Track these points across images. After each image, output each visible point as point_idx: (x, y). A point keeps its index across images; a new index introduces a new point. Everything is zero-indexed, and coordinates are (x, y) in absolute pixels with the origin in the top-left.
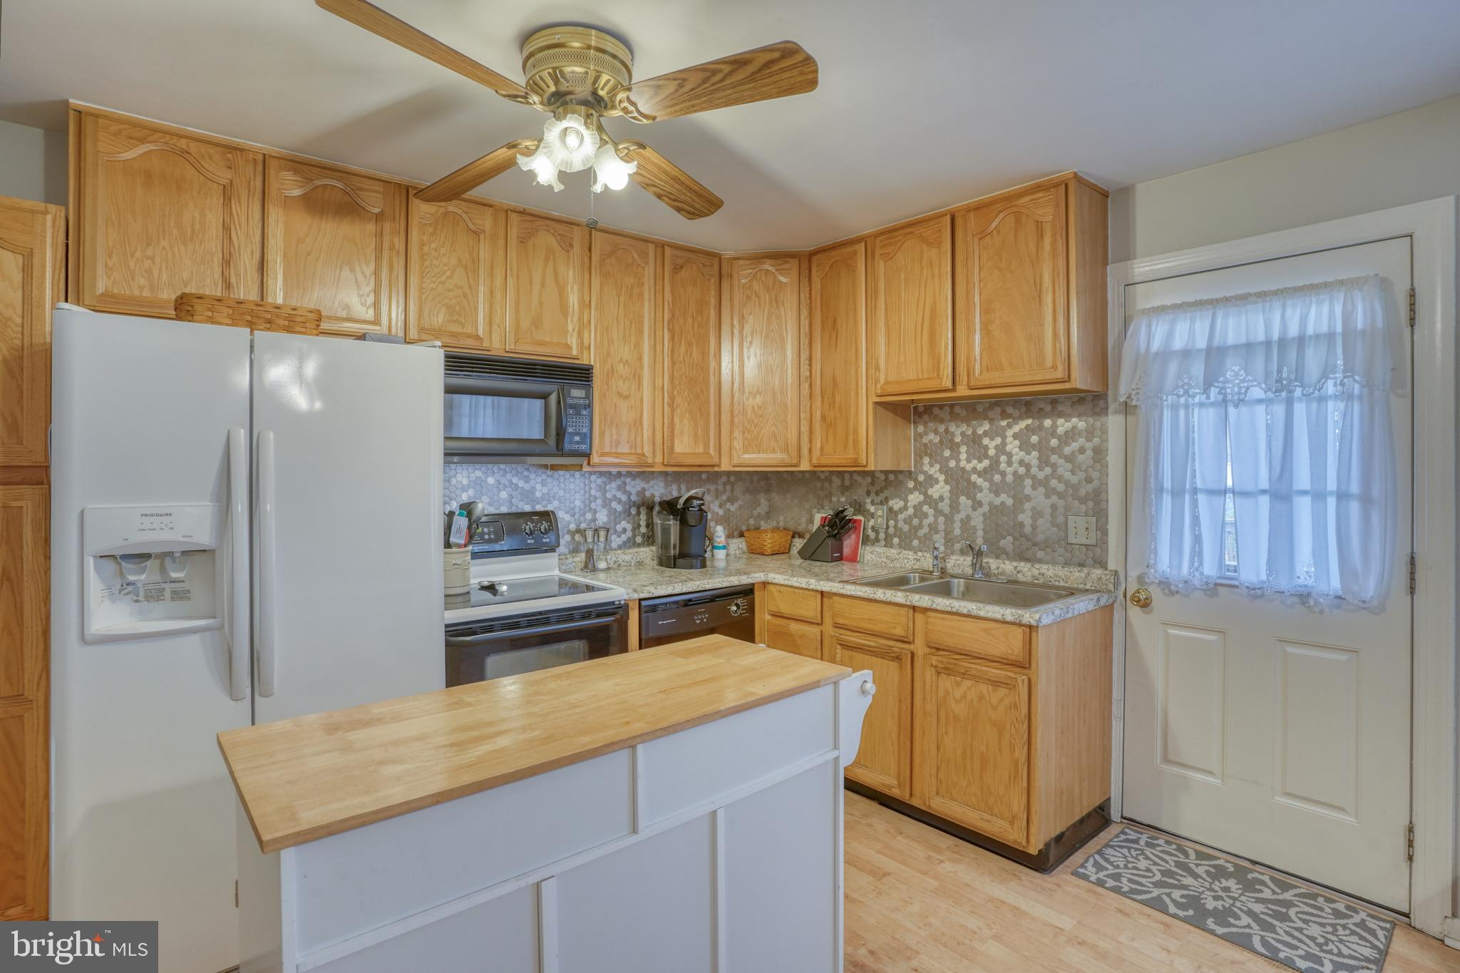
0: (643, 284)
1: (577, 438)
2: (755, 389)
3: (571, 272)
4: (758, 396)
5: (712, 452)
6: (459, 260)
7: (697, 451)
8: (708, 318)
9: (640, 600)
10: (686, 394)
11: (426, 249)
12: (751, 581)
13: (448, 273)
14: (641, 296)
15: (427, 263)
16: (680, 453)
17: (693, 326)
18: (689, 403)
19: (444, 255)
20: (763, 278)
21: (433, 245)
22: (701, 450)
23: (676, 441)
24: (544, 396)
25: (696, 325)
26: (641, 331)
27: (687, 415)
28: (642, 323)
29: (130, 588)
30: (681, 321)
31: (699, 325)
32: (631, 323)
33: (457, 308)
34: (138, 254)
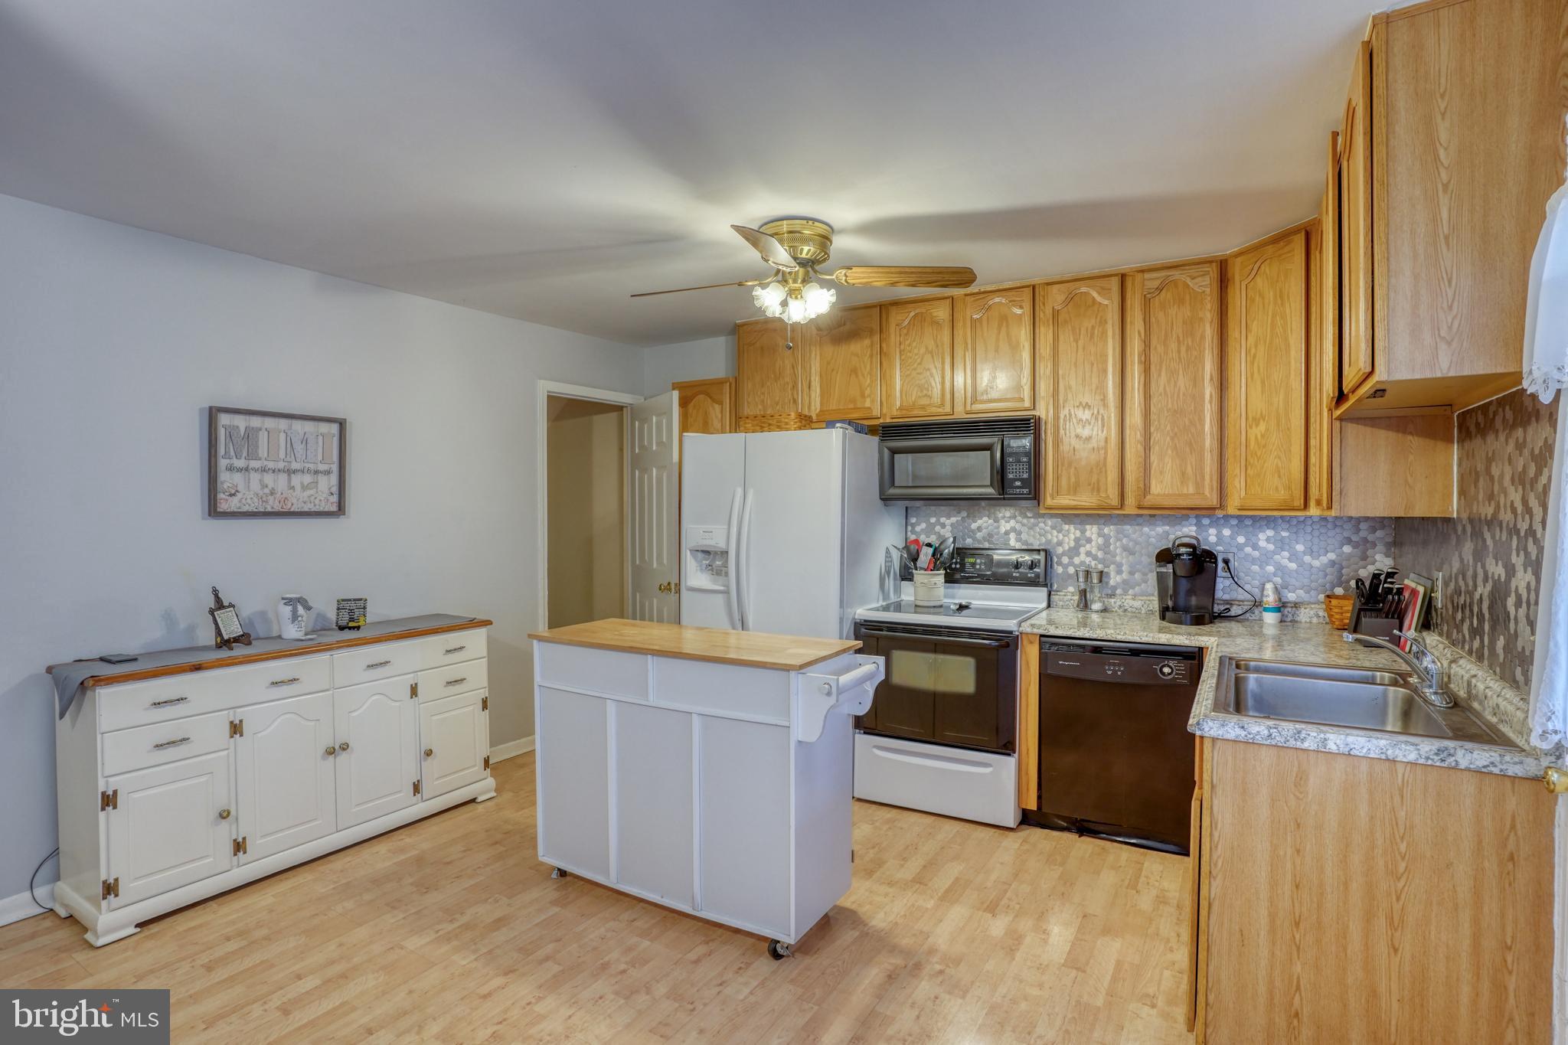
0: (1106, 322)
1: (1018, 483)
2: (1258, 415)
3: (1023, 332)
4: (1262, 422)
5: (1207, 493)
6: (927, 348)
7: (1185, 492)
8: (1203, 337)
9: (1042, 636)
10: (1168, 428)
11: (902, 347)
12: (1198, 644)
13: (919, 360)
14: (1104, 333)
15: (903, 357)
16: (1158, 495)
17: (1179, 352)
18: (1172, 439)
19: (916, 347)
20: (1268, 271)
21: (907, 342)
23: (1153, 482)
24: (988, 448)
25: (1183, 349)
26: (1105, 371)
27: (1170, 452)
28: (1106, 362)
29: (710, 568)
30: (1161, 349)
31: (1188, 348)
32: (1092, 364)
33: (926, 386)
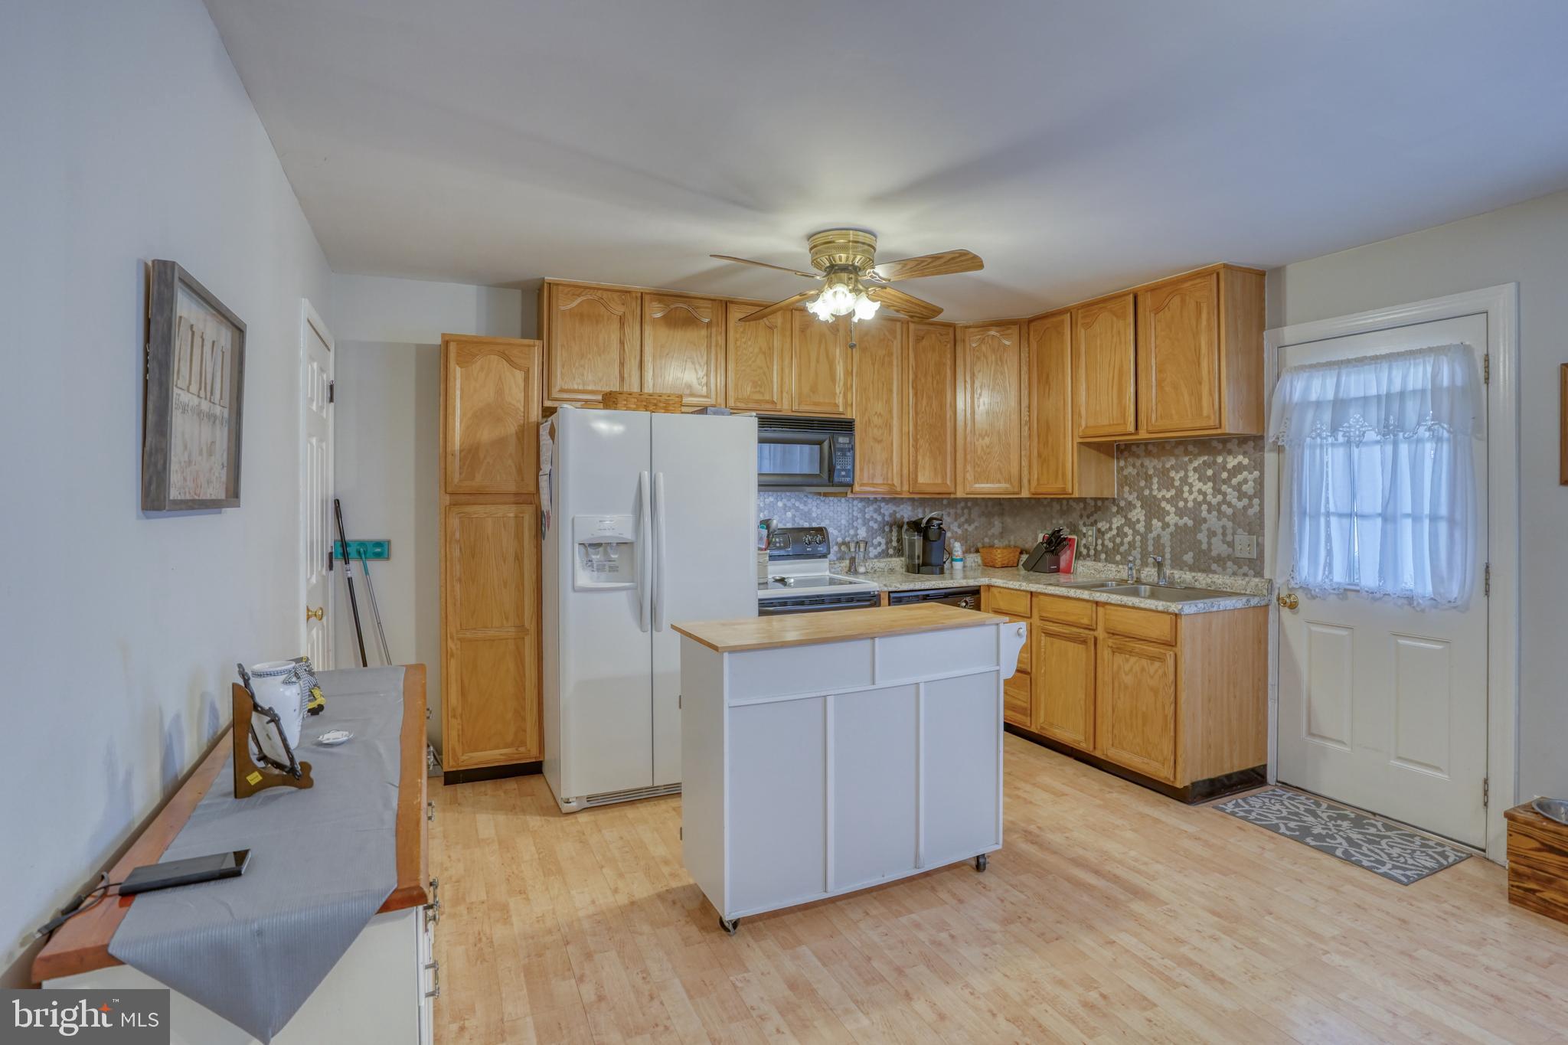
0: (892, 354)
1: (843, 473)
2: (984, 432)
3: (838, 351)
4: (986, 438)
5: (948, 483)
6: (760, 348)
7: (936, 482)
8: (945, 376)
9: (889, 592)
10: (927, 437)
11: (738, 343)
12: (977, 584)
13: (753, 359)
14: (891, 363)
15: (739, 353)
16: (923, 484)
17: (933, 384)
18: (930, 444)
19: (751, 346)
20: (990, 342)
21: (744, 340)
22: (939, 481)
23: (919, 474)
24: (820, 443)
25: (935, 382)
26: (891, 391)
27: (928, 454)
28: (891, 384)
29: (590, 563)
30: (923, 381)
31: (938, 383)
32: (883, 385)
33: (759, 383)
34: (577, 364)
